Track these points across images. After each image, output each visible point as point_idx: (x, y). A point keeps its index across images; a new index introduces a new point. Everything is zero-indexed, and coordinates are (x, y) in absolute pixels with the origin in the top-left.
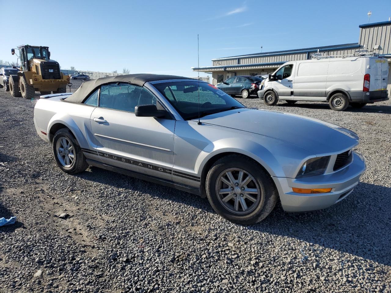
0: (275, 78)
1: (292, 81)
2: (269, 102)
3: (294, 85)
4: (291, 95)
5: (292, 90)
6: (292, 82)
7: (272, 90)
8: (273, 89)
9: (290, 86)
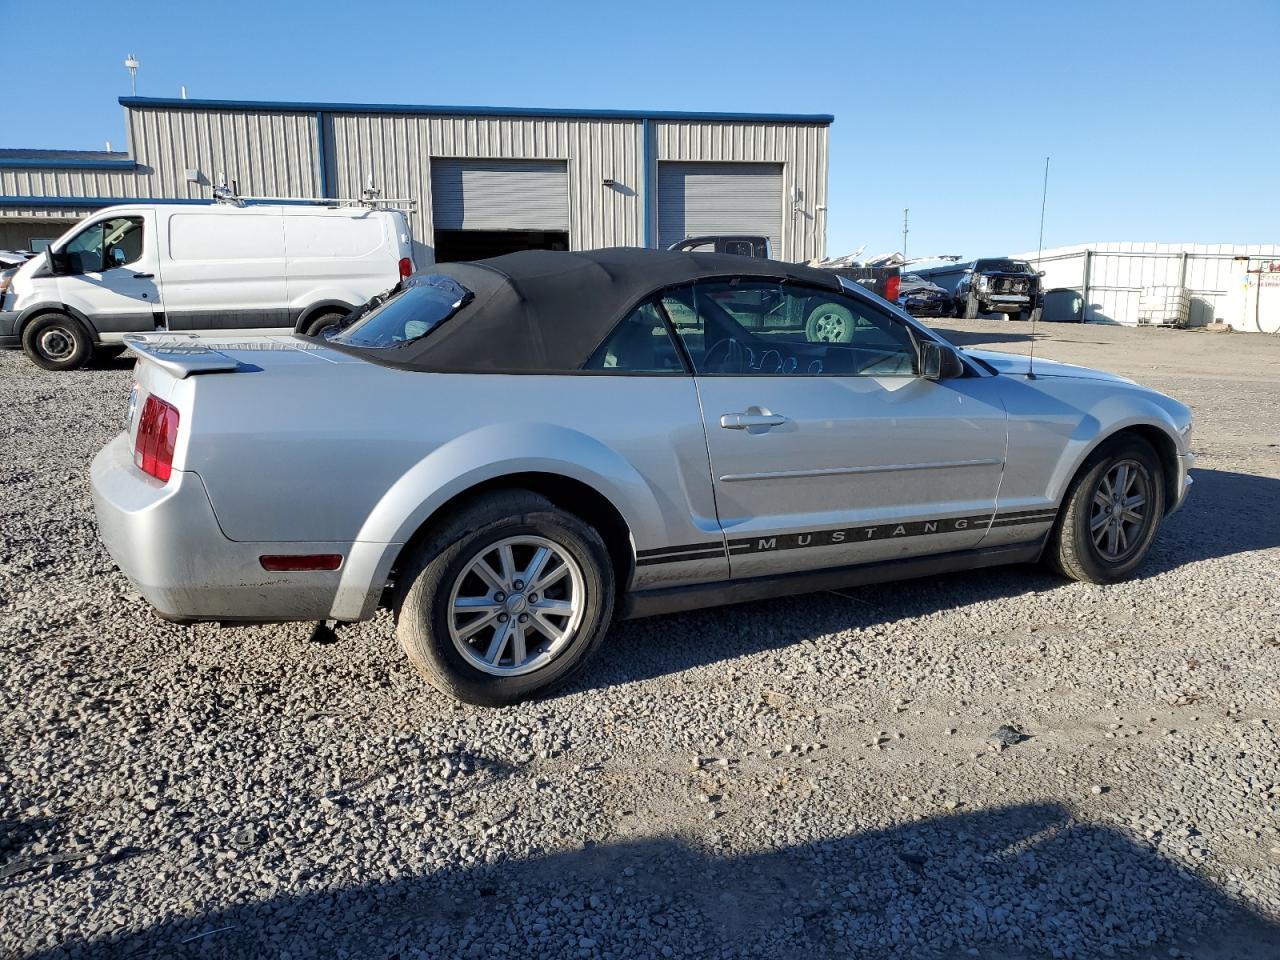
0: (66, 264)
1: (152, 276)
2: (56, 357)
3: (164, 291)
4: (156, 326)
5: (158, 309)
6: (153, 281)
7: (66, 310)
8: (66, 306)
9: (145, 296)
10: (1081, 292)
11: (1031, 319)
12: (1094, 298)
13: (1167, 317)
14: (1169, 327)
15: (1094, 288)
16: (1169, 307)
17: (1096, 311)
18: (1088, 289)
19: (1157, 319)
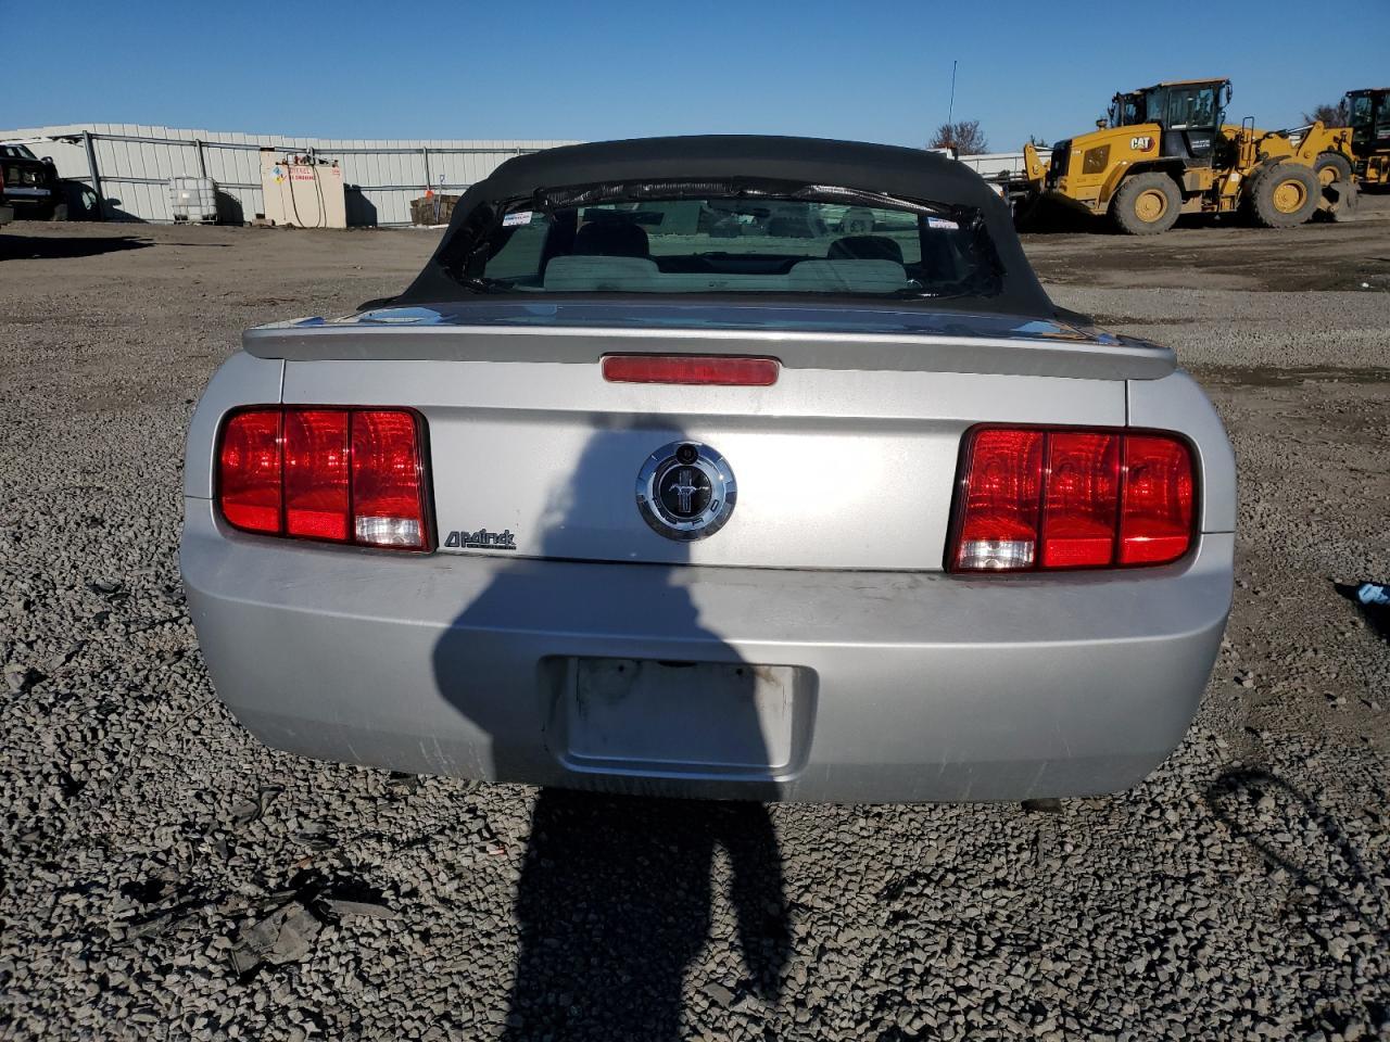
10: (90, 184)
11: (55, 218)
12: (109, 191)
13: (205, 213)
14: (211, 223)
15: (106, 179)
16: (204, 202)
17: (115, 207)
18: (99, 180)
19: (195, 215)
